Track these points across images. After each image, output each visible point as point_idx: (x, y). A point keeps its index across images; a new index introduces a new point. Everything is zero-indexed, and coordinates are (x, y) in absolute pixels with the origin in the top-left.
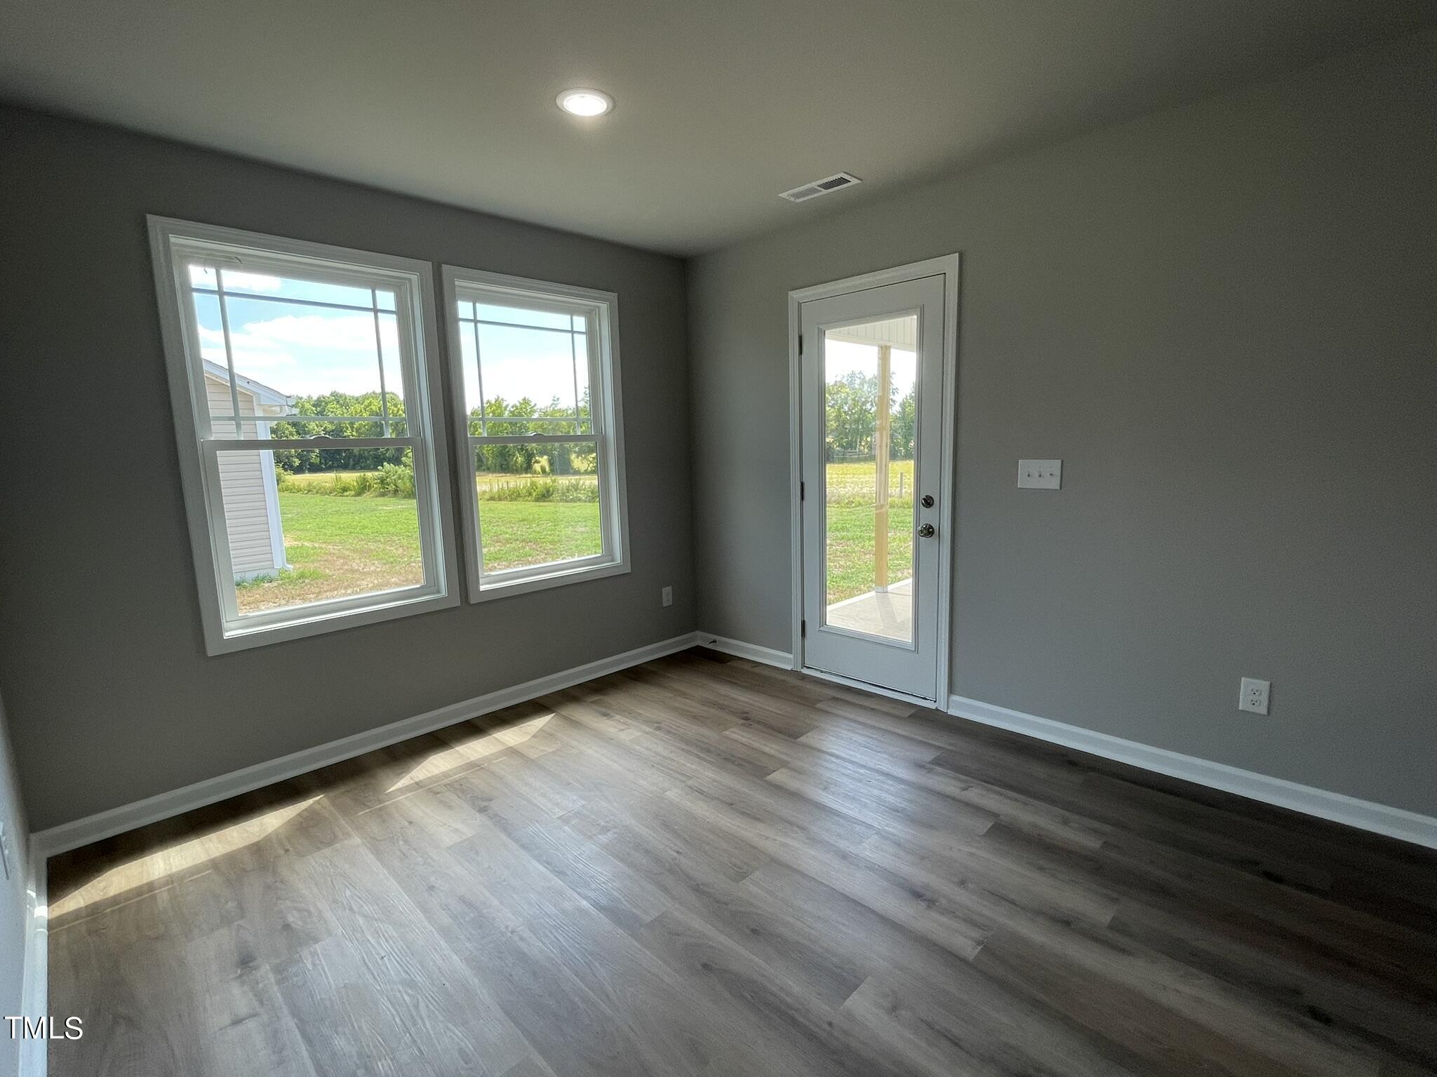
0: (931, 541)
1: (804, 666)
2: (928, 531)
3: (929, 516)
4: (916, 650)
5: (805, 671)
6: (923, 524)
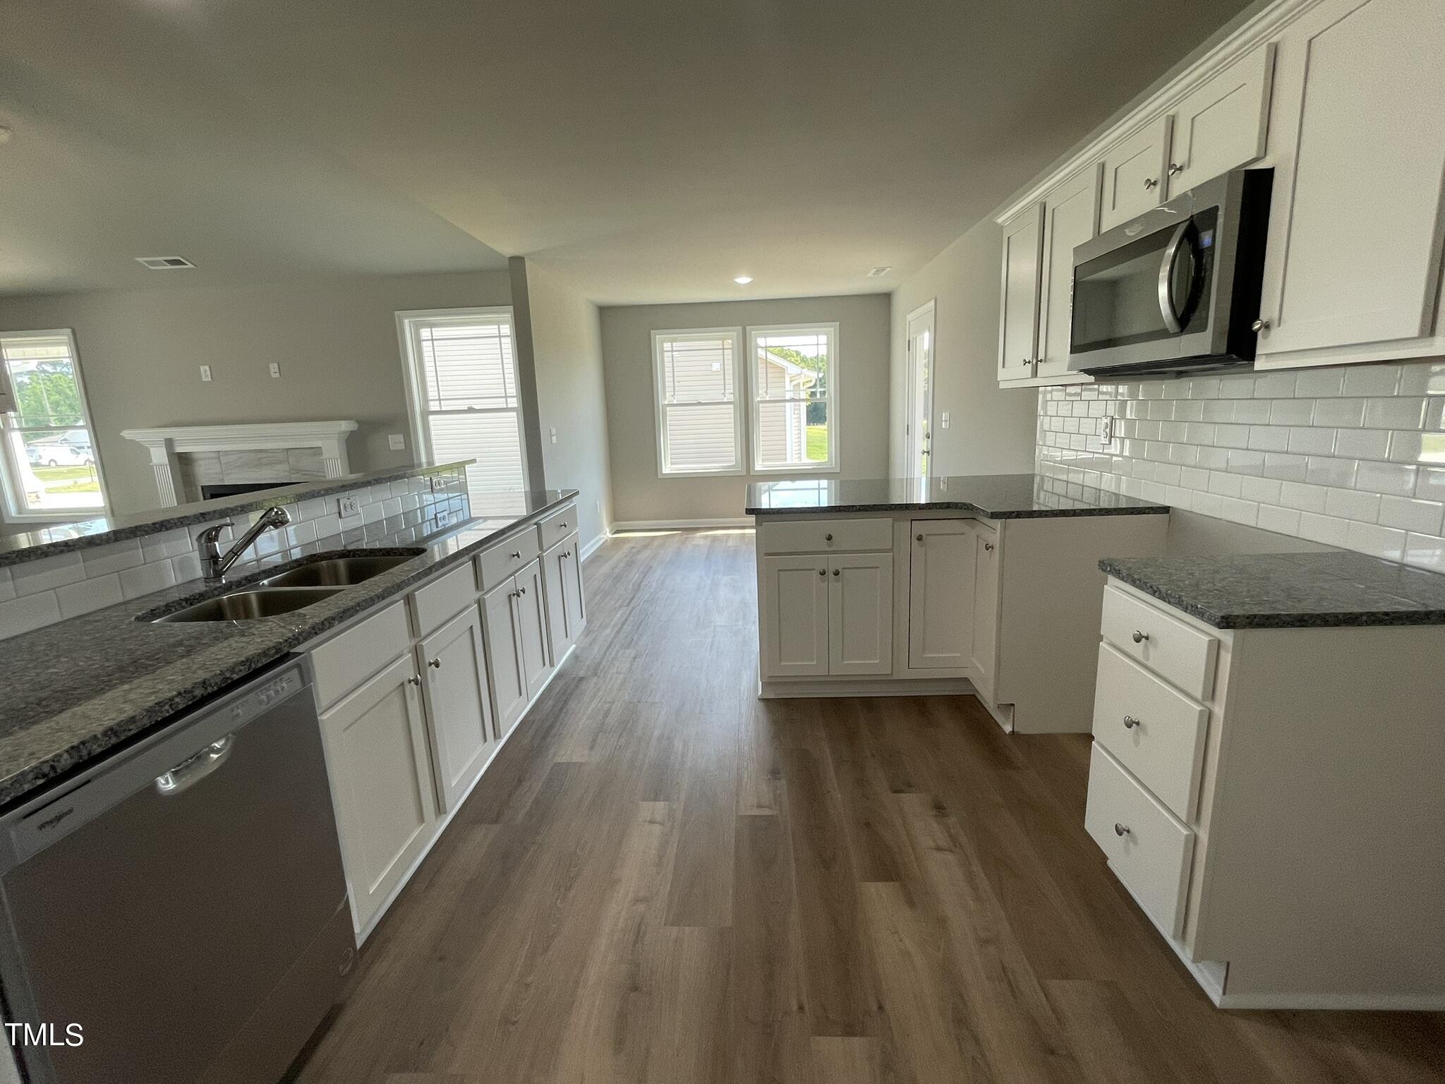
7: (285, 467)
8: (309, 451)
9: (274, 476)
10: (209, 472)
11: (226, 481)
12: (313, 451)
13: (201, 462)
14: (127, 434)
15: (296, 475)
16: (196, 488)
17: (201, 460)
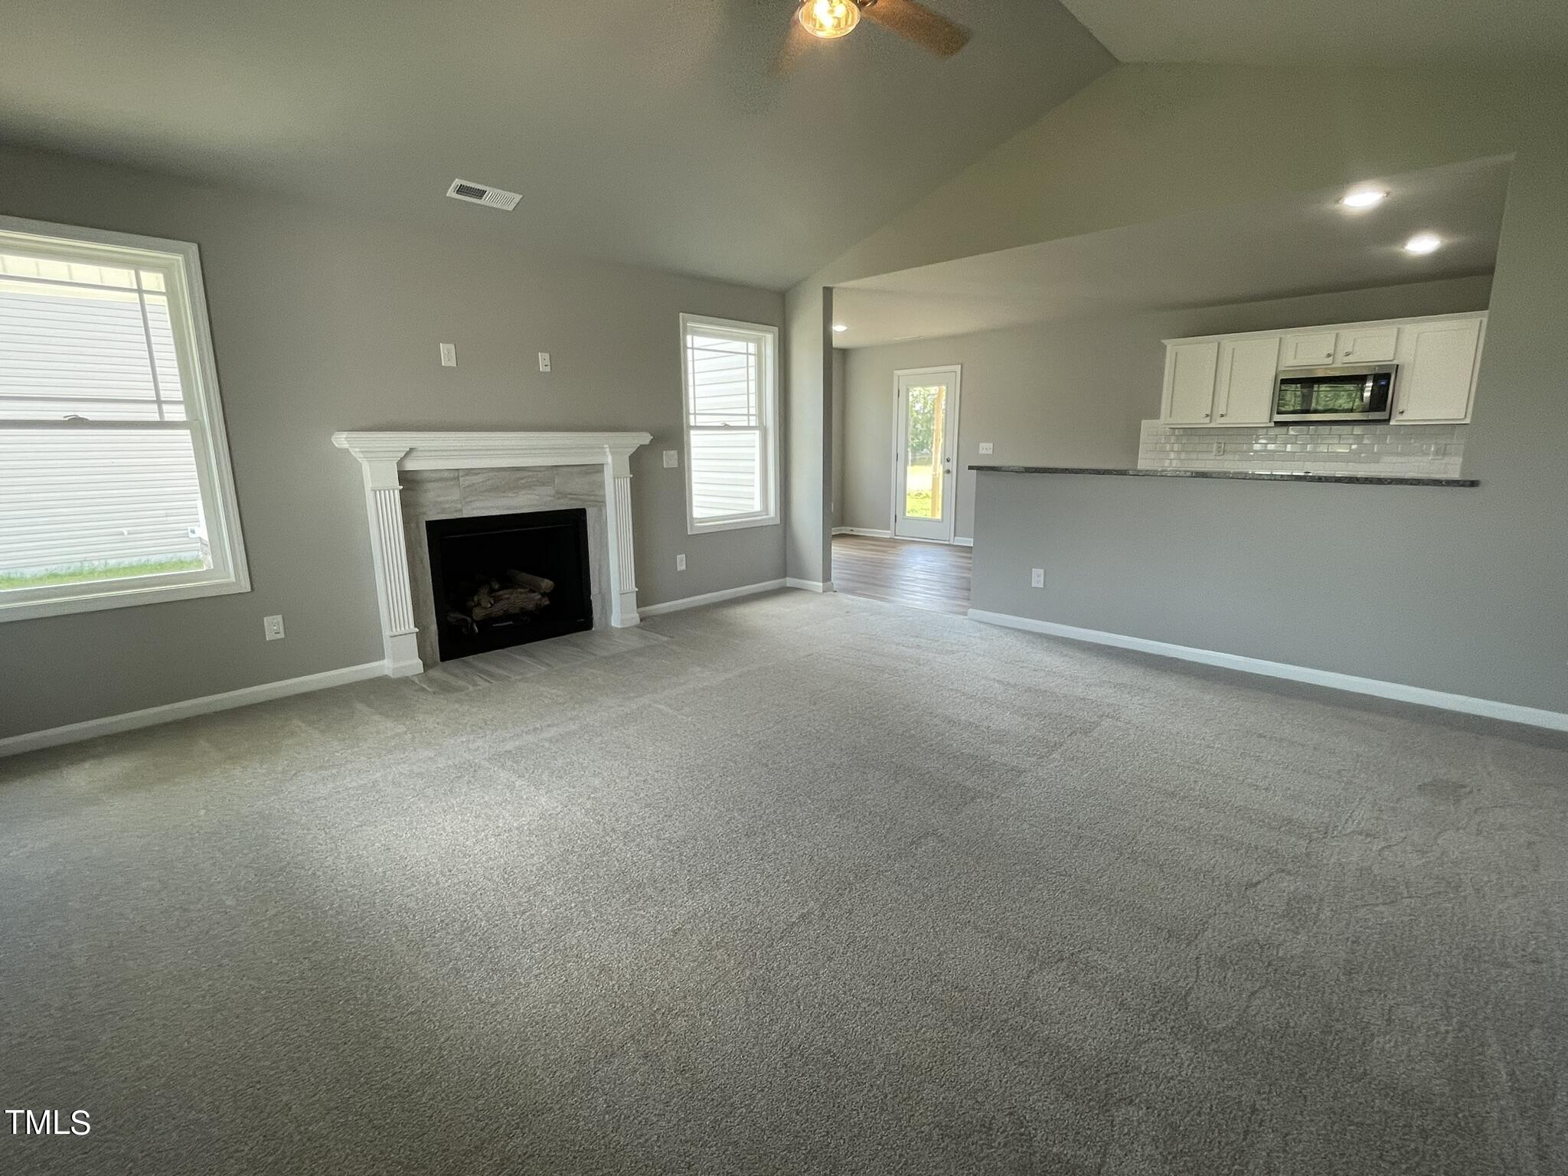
0: (950, 475)
1: (896, 535)
2: (948, 472)
3: (948, 466)
4: (943, 521)
5: (896, 537)
6: (946, 469)
7: (549, 490)
8: (579, 469)
9: (535, 502)
10: (439, 499)
11: (464, 512)
12: (584, 468)
13: (430, 486)
14: (341, 440)
15: (562, 501)
16: (417, 526)
17: (431, 481)
